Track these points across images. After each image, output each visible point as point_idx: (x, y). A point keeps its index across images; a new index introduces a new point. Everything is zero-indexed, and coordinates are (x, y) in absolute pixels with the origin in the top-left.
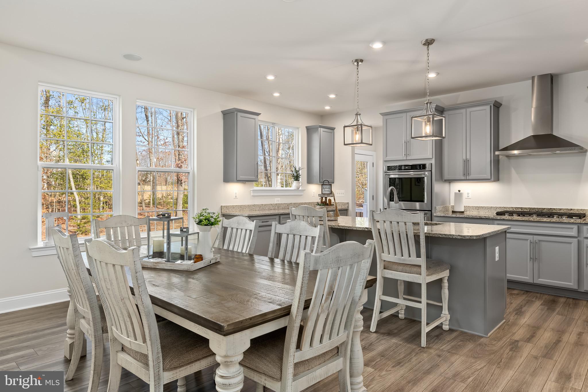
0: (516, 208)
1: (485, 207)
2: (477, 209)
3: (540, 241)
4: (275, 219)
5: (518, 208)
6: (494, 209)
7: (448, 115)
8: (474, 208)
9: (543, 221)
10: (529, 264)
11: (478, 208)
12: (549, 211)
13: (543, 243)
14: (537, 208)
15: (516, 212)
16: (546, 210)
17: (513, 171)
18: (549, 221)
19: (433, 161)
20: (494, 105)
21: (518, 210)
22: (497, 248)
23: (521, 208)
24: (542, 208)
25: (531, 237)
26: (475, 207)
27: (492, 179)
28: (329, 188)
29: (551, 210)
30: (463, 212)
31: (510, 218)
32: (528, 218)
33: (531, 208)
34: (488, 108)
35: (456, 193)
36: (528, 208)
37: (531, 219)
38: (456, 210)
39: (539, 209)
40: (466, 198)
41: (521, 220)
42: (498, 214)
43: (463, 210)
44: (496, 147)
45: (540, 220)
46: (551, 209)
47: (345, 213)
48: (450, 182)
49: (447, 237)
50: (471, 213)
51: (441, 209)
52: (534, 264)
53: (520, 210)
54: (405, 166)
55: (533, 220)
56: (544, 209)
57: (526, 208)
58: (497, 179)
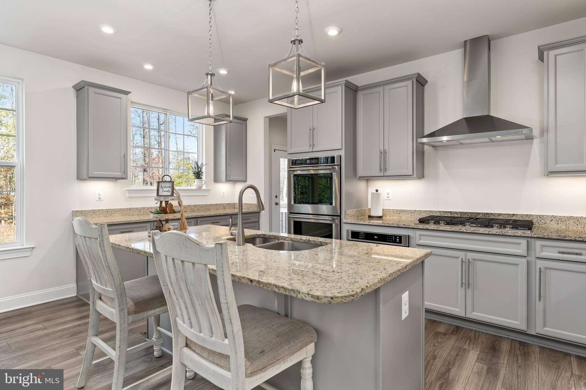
0: (445, 212)
1: (408, 210)
2: (398, 212)
3: (474, 260)
4: (145, 227)
5: (447, 212)
6: (418, 213)
7: (363, 95)
8: (395, 212)
9: (478, 232)
10: (461, 292)
11: (400, 212)
12: (484, 217)
13: (479, 263)
14: (470, 213)
15: (444, 219)
16: (481, 215)
17: (441, 164)
18: (488, 233)
19: (342, 153)
20: (417, 80)
21: (446, 215)
22: (405, 296)
23: (451, 212)
24: (476, 213)
25: (462, 254)
26: (396, 210)
27: (415, 176)
28: (170, 187)
29: (488, 215)
30: (380, 217)
31: (435, 227)
32: (459, 228)
33: (463, 212)
34: (409, 83)
35: (372, 194)
36: (459, 212)
37: (463, 229)
38: (373, 214)
39: (473, 213)
40: (386, 200)
41: (450, 230)
42: (422, 221)
43: (381, 215)
44: (420, 132)
45: (474, 232)
46: (487, 213)
47: (256, 216)
48: (367, 180)
49: (288, 293)
50: (391, 218)
51: (353, 214)
52: (467, 291)
53: (449, 215)
54: (310, 159)
55: (465, 231)
56: (479, 213)
57: (456, 213)
58: (421, 176)
